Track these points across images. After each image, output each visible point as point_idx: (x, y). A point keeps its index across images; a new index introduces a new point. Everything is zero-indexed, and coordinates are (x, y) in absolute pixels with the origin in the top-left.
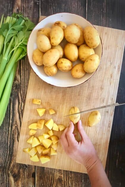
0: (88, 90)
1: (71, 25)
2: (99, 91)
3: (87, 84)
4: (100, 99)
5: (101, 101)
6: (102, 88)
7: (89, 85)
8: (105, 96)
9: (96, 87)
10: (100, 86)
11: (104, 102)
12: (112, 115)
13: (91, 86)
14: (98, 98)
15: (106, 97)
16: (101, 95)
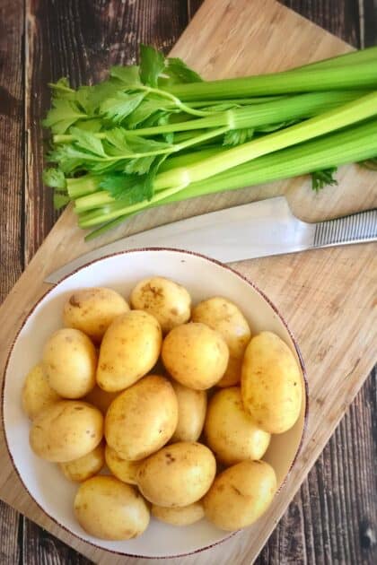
0: (282, 290)
1: (189, 321)
2: (320, 313)
3: (290, 270)
4: (314, 343)
5: (317, 351)
6: (335, 308)
7: (294, 275)
8: (336, 341)
9: (318, 293)
10: (332, 294)
11: (321, 360)
12: (331, 420)
13: (301, 281)
14: (308, 336)
15: (339, 345)
16: (323, 329)
